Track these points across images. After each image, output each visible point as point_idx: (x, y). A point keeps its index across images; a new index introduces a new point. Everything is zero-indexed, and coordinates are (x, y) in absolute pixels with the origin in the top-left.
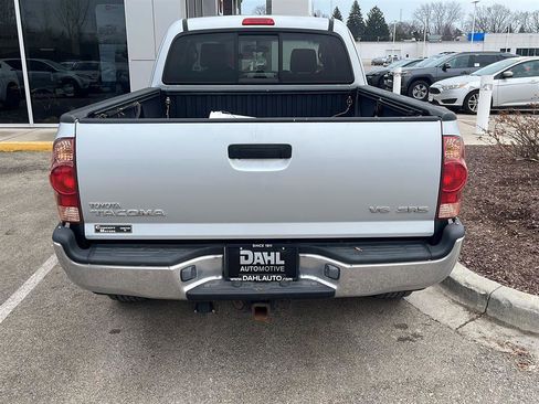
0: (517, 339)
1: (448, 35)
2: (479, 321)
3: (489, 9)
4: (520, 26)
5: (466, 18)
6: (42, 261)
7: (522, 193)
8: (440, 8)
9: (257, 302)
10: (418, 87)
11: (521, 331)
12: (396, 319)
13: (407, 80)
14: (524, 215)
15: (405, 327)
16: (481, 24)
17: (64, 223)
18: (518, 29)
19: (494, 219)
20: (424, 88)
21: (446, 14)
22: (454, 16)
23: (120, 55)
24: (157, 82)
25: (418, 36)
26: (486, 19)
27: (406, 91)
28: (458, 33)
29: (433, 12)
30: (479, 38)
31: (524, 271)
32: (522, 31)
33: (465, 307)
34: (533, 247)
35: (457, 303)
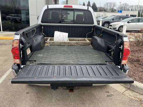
0: (139, 96)
1: (113, 11)
2: (128, 91)
3: (123, 4)
4: (131, 9)
5: (117, 6)
6: (6, 71)
7: (137, 54)
8: (111, 4)
9: (70, 87)
10: (106, 24)
11: (140, 94)
12: (106, 90)
13: (103, 22)
14: (138, 61)
15: (108, 92)
16: (121, 8)
17: (15, 64)
18: (131, 10)
19: (130, 62)
20: (108, 25)
21: (112, 5)
22: (114, 6)
23: (27, 13)
24: (39, 22)
25: (105, 11)
26: (122, 7)
27: (103, 25)
28: (115, 10)
29: (109, 4)
30: (121, 12)
31: (140, 77)
32: (132, 10)
33: (124, 86)
34: (142, 70)
35: (122, 85)
